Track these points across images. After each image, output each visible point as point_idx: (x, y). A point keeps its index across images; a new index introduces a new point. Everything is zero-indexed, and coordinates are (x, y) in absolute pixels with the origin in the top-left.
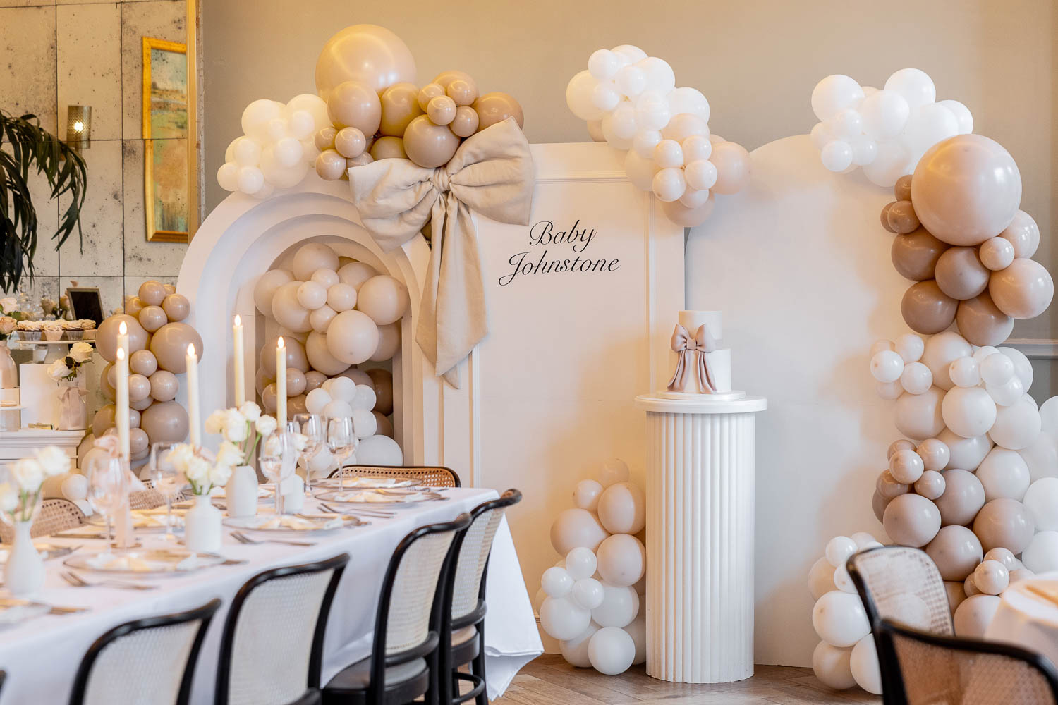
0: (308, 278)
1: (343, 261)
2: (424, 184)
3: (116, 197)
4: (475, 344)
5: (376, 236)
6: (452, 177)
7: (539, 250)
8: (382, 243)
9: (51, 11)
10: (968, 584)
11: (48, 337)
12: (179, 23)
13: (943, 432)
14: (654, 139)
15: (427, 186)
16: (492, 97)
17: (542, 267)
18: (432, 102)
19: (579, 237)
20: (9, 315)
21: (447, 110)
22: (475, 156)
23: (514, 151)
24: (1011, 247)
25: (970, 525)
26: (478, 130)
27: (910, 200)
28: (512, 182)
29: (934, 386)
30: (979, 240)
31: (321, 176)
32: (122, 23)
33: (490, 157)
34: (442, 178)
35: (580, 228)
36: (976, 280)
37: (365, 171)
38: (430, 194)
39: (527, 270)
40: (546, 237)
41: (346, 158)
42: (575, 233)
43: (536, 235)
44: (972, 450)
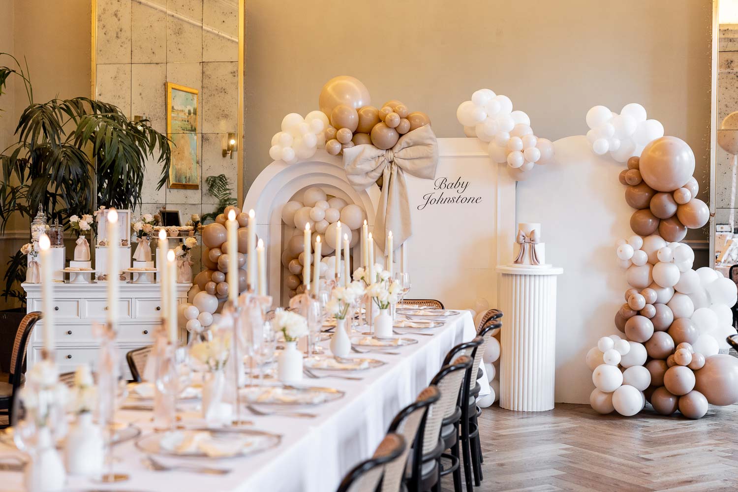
0: (313, 206)
1: (329, 197)
2: (380, 158)
3: (198, 163)
4: (404, 240)
5: (352, 184)
6: (396, 154)
7: (439, 192)
8: (356, 187)
9: (164, 66)
10: (670, 360)
11: (171, 235)
12: (234, 74)
13: (653, 284)
14: (507, 137)
15: (382, 159)
16: (417, 114)
17: (441, 200)
18: (388, 116)
19: (461, 185)
20: (149, 223)
21: (397, 120)
22: (408, 143)
23: (429, 142)
24: (689, 192)
25: (667, 331)
26: (410, 131)
27: (638, 169)
28: (427, 157)
29: (648, 262)
30: (674, 189)
31: (329, 153)
32: (203, 73)
33: (416, 144)
34: (390, 155)
35: (461, 181)
36: (672, 209)
37: (351, 151)
38: (383, 163)
39: (432, 202)
40: (443, 186)
41: (342, 144)
42: (458, 184)
43: (438, 184)
44: (667, 294)
